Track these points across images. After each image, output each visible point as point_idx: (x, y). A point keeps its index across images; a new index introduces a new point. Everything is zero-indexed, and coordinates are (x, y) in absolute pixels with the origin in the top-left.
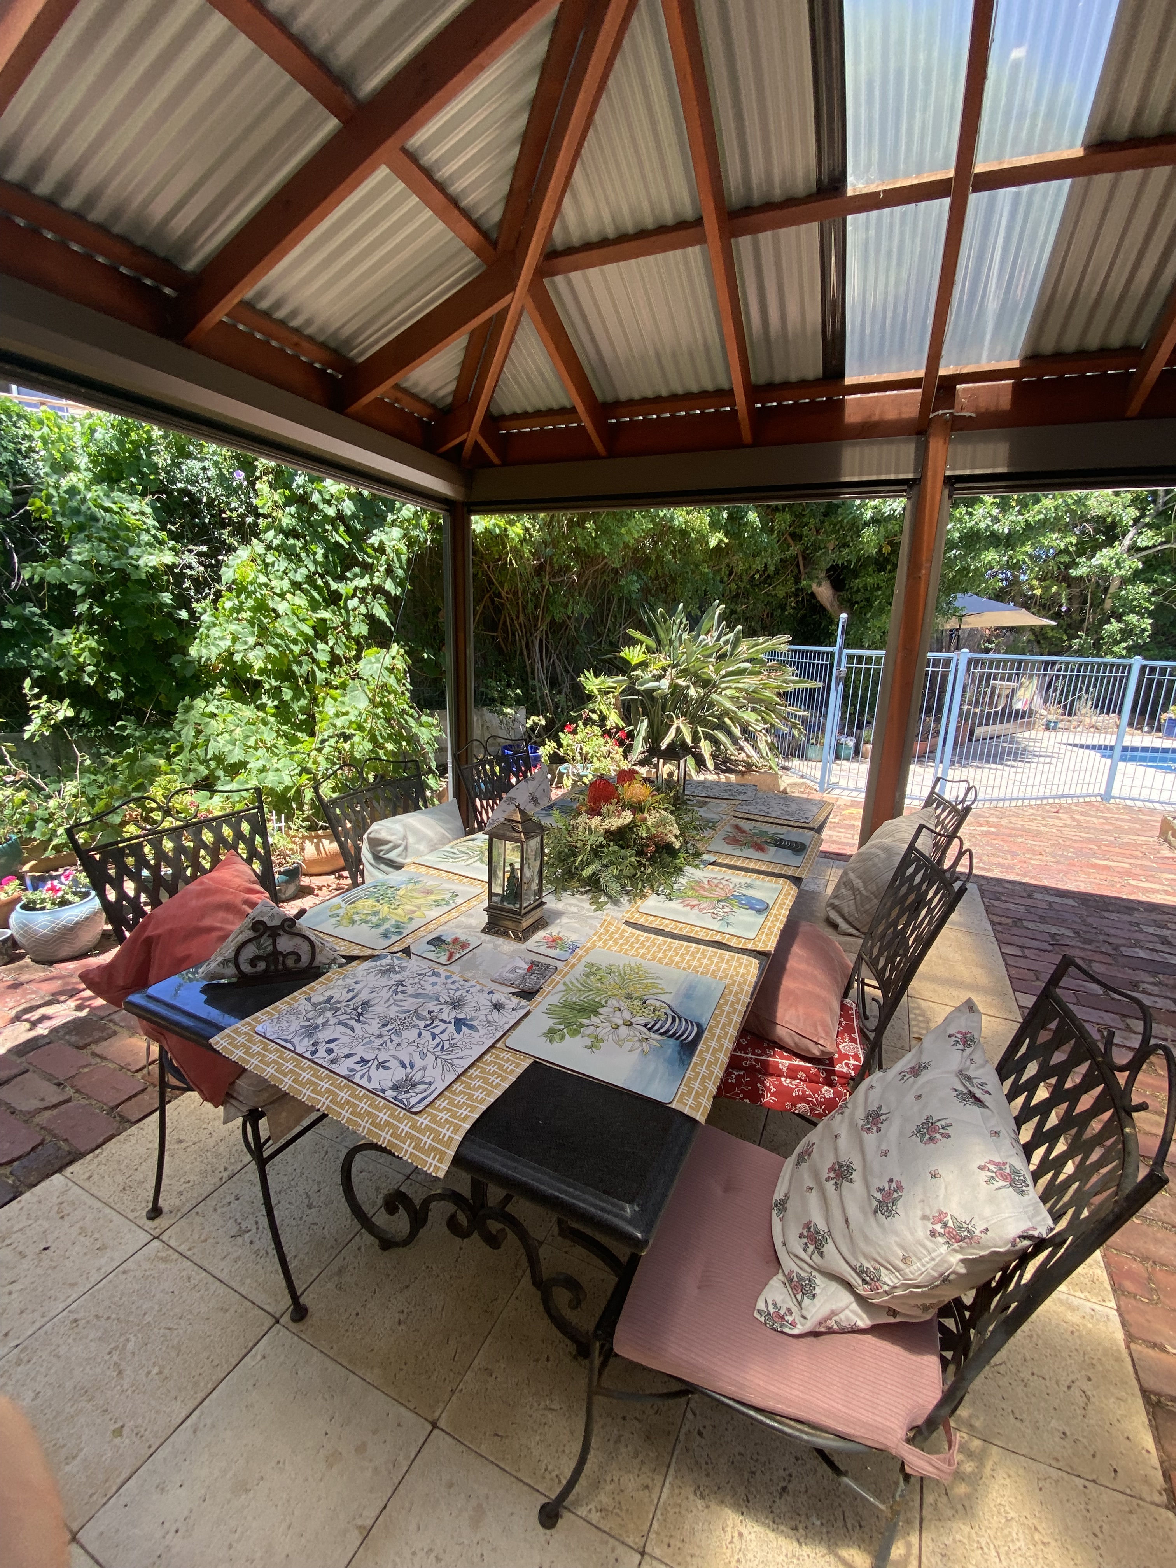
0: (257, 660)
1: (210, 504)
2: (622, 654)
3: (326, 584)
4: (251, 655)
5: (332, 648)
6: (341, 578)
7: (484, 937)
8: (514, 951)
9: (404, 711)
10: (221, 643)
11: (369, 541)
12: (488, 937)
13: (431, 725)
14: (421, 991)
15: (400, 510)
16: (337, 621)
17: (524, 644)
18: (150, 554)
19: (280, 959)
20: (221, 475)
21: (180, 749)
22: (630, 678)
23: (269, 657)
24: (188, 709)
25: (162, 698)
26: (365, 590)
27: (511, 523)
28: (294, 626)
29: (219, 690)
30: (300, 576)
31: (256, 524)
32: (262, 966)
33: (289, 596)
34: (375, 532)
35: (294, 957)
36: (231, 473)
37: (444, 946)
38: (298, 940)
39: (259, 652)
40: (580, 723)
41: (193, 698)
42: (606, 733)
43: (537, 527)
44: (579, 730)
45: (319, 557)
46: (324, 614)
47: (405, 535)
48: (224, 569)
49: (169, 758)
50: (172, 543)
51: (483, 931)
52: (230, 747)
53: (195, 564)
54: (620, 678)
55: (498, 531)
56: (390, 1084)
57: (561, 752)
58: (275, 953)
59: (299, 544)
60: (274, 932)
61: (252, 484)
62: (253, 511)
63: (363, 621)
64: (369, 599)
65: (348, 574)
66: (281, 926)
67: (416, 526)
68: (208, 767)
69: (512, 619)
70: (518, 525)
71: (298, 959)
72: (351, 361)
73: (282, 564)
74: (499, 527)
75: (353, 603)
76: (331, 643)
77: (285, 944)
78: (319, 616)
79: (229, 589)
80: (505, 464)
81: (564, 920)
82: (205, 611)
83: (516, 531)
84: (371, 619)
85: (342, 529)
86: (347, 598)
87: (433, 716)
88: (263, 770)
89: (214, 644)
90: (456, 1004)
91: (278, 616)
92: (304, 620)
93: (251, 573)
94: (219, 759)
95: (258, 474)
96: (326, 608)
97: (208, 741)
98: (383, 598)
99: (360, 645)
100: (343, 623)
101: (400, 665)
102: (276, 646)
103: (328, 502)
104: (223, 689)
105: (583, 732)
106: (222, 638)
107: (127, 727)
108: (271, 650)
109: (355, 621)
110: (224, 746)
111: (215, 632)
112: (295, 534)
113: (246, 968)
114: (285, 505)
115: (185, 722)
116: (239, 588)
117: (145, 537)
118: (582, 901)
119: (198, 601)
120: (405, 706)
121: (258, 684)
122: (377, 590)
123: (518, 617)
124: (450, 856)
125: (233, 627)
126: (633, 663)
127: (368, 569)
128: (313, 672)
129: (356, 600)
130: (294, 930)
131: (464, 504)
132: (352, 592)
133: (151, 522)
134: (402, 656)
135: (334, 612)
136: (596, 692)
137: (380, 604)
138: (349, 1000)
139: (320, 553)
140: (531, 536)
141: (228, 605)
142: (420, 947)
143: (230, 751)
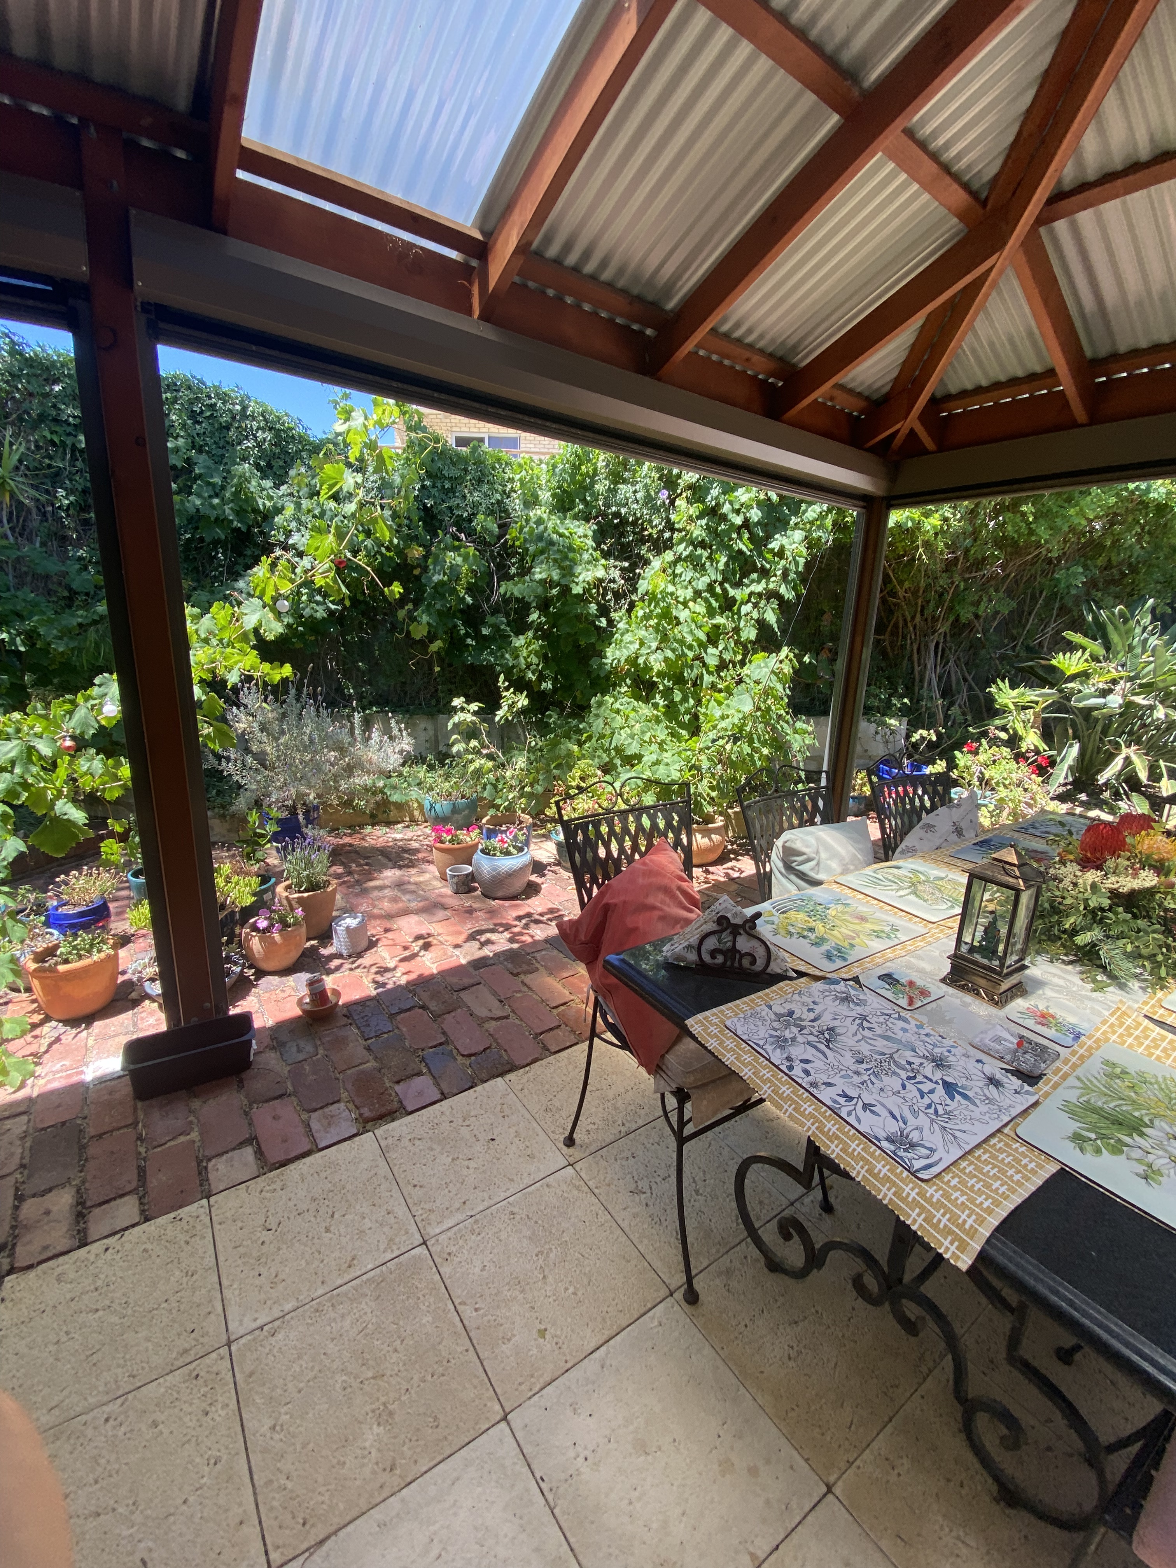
0: (657, 663)
1: (634, 523)
2: (1054, 662)
3: (725, 591)
4: (652, 658)
5: (721, 652)
6: (738, 585)
7: (945, 989)
8: (990, 1016)
9: (780, 717)
10: (631, 647)
11: (770, 546)
12: (951, 990)
13: (805, 732)
14: (889, 1033)
15: (805, 511)
16: (730, 625)
17: (915, 647)
18: (588, 570)
19: (738, 956)
20: (648, 497)
21: (590, 738)
22: (1061, 691)
23: (666, 660)
24: (600, 704)
25: (578, 694)
26: (760, 595)
27: (927, 515)
28: (691, 632)
29: (624, 689)
30: (702, 583)
31: (671, 538)
32: (720, 959)
33: (691, 604)
34: (777, 536)
35: (749, 958)
36: (657, 493)
37: (899, 986)
38: (755, 943)
39: (659, 655)
40: (984, 741)
41: (603, 695)
42: (1019, 757)
43: (959, 516)
44: (982, 749)
45: (721, 566)
46: (719, 620)
47: (806, 537)
48: (641, 581)
49: (580, 744)
50: (603, 561)
51: (943, 980)
52: (630, 741)
53: (618, 579)
54: (1047, 691)
55: (910, 524)
56: (885, 1135)
57: (954, 774)
58: (734, 950)
59: (706, 554)
60: (736, 930)
61: (672, 503)
62: (670, 526)
63: (754, 626)
64: (763, 603)
65: (745, 581)
66: (743, 926)
67: (821, 527)
68: (609, 755)
69: (905, 621)
70: (937, 516)
71: (754, 961)
72: (794, 366)
73: (689, 575)
74: (912, 519)
75: (746, 609)
76: (721, 647)
77: (743, 944)
78: (714, 622)
79: (642, 600)
80: (941, 449)
81: (1048, 992)
82: (622, 619)
83: (933, 522)
84: (761, 624)
85: (746, 536)
86: (742, 603)
87: (808, 723)
88: (657, 763)
89: (625, 647)
90: (939, 1063)
91: (679, 623)
92: (700, 627)
93: (662, 584)
94: (619, 750)
95: (679, 491)
96: (721, 614)
97: (613, 733)
98: (777, 602)
99: (747, 649)
100: (733, 629)
101: (787, 669)
102: (673, 650)
103: (738, 512)
104: (626, 689)
105: (986, 753)
106: (631, 642)
107: (553, 717)
108: (669, 654)
109: (745, 626)
110: (625, 739)
111: (628, 637)
112: (703, 545)
113: (707, 958)
114: (698, 518)
115: (597, 716)
116: (651, 597)
117: (586, 556)
118: (1067, 972)
119: (615, 611)
120: (782, 712)
121: (654, 685)
122: (772, 595)
123: (913, 618)
124: (876, 882)
125: (642, 633)
126: (1068, 674)
127: (765, 573)
128: (702, 674)
129: (750, 605)
130: (753, 932)
131: (883, 498)
132: (746, 597)
133: (590, 543)
134: (791, 660)
135: (727, 618)
136: (1012, 707)
137: (773, 609)
138: (812, 1021)
139: (723, 559)
140: (949, 526)
141: (640, 613)
142: (870, 979)
143: (629, 744)
